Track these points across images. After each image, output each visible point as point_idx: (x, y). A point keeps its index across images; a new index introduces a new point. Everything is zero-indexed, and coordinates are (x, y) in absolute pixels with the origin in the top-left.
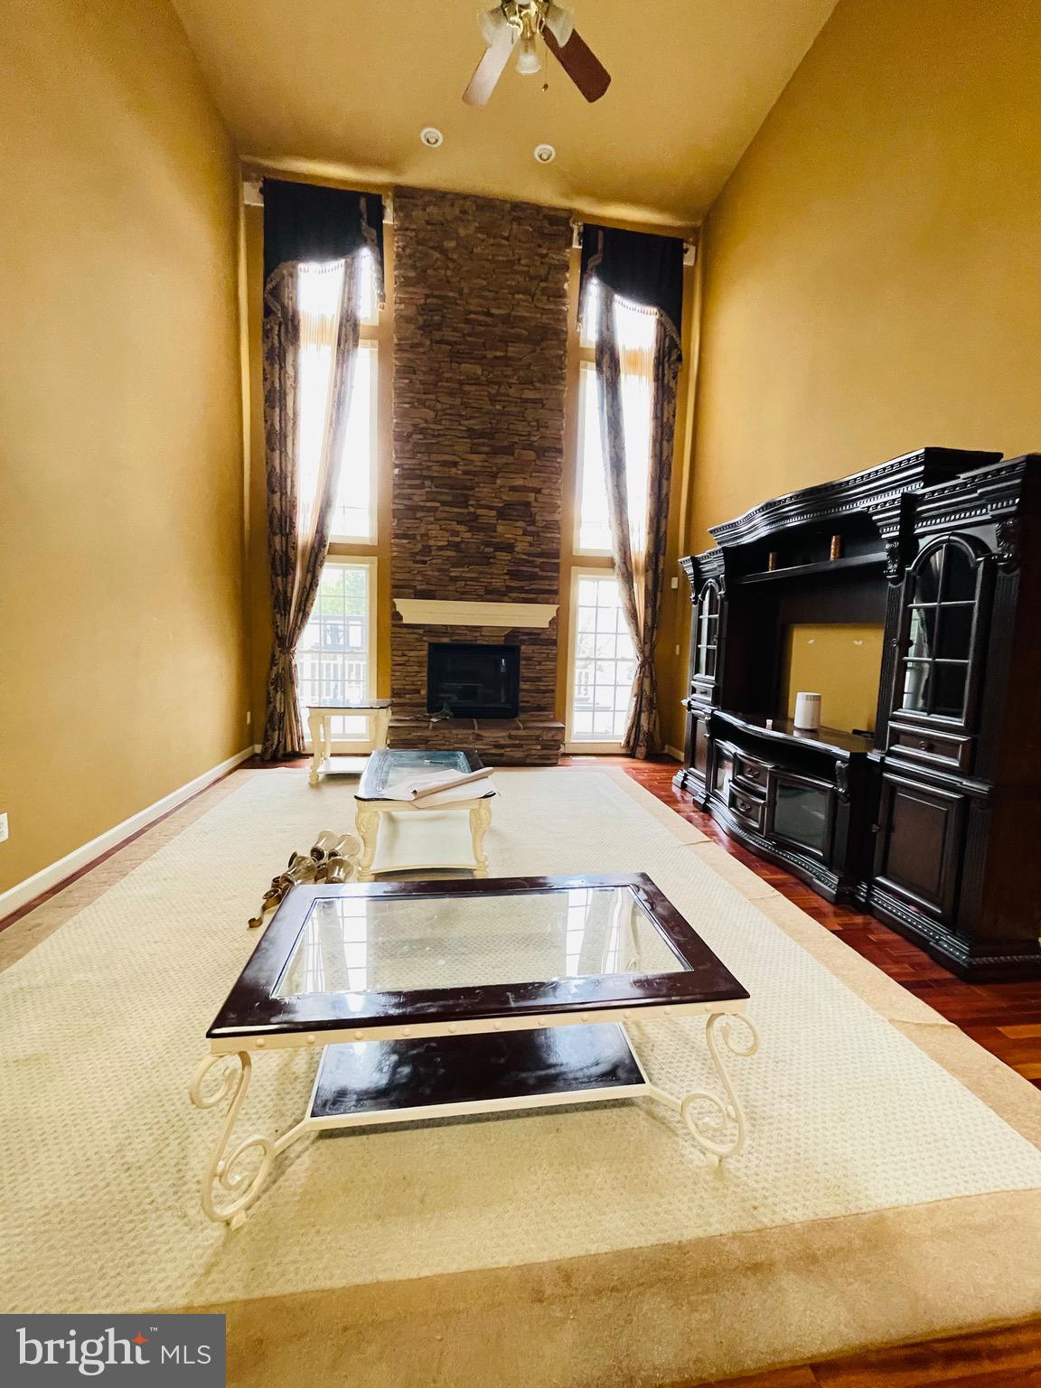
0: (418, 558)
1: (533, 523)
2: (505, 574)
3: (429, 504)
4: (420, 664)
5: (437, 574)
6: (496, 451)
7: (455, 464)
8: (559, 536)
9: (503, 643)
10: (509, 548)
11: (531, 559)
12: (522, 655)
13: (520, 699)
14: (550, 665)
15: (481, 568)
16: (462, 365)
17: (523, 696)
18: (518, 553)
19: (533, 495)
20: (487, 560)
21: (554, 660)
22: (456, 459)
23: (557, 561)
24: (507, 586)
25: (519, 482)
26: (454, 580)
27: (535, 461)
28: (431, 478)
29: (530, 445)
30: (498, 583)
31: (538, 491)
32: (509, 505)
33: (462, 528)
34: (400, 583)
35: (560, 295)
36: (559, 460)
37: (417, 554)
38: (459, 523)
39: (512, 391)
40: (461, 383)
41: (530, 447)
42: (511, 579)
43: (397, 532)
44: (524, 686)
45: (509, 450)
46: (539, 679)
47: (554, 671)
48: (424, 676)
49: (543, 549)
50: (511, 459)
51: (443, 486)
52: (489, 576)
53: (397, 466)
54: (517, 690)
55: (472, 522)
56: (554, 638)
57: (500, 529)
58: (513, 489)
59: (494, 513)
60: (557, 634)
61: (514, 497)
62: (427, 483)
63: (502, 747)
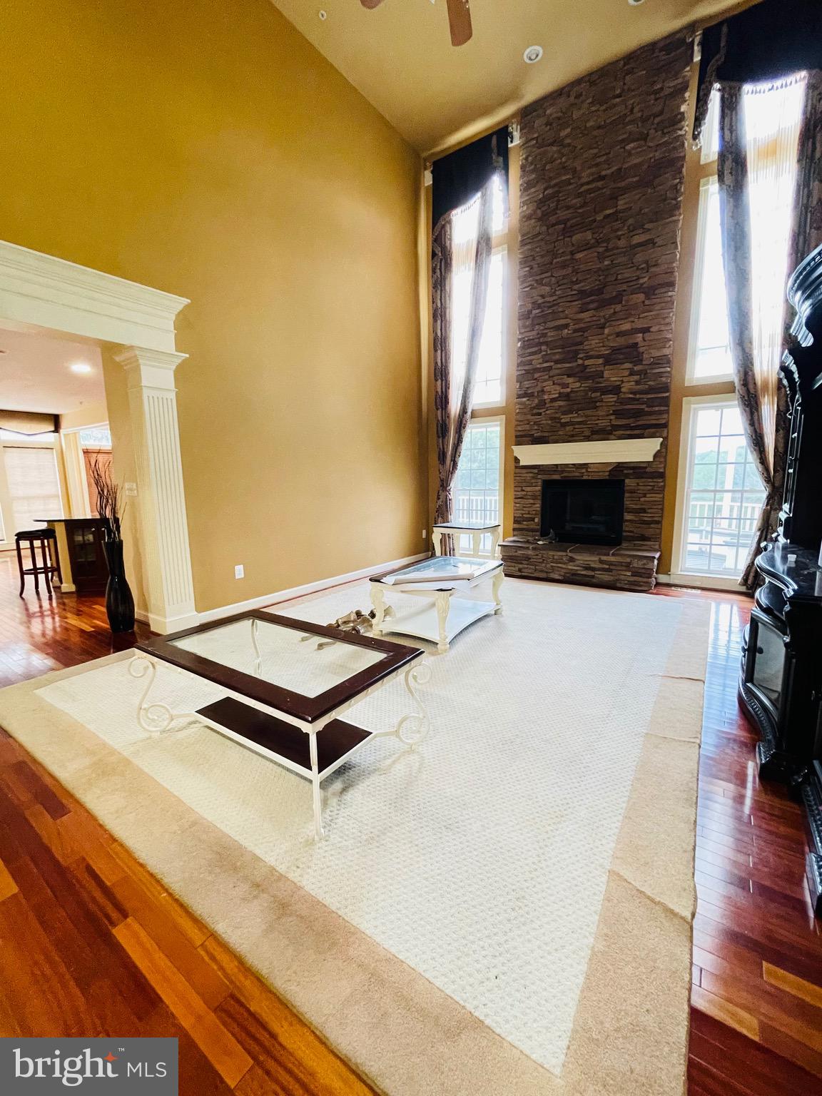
0: (535, 411)
1: (640, 361)
2: (612, 414)
3: (545, 365)
4: (534, 497)
5: (550, 422)
6: (603, 304)
7: (566, 326)
8: (669, 369)
9: (607, 478)
10: (616, 390)
11: (638, 396)
12: (626, 488)
13: (625, 528)
14: (658, 497)
15: (588, 412)
16: (574, 238)
17: (626, 526)
18: (624, 393)
19: (641, 335)
20: (593, 404)
21: (662, 490)
22: (568, 321)
23: (667, 394)
24: (612, 426)
25: (626, 326)
26: (564, 425)
27: (643, 302)
28: (546, 343)
29: (639, 288)
30: (603, 423)
31: (646, 330)
32: (615, 350)
33: (570, 380)
34: (521, 433)
36: (670, 294)
37: (534, 408)
38: (569, 376)
39: (622, 243)
40: (572, 253)
41: (641, 289)
42: (616, 418)
43: (520, 393)
44: (627, 517)
45: (618, 299)
46: (644, 511)
47: (662, 502)
48: (538, 506)
49: (650, 385)
50: (618, 308)
51: (556, 348)
52: (596, 418)
53: (519, 340)
54: (622, 520)
55: (581, 373)
56: (662, 470)
57: (606, 374)
58: (618, 334)
59: (601, 361)
60: (665, 468)
61: (621, 341)
62: (543, 348)
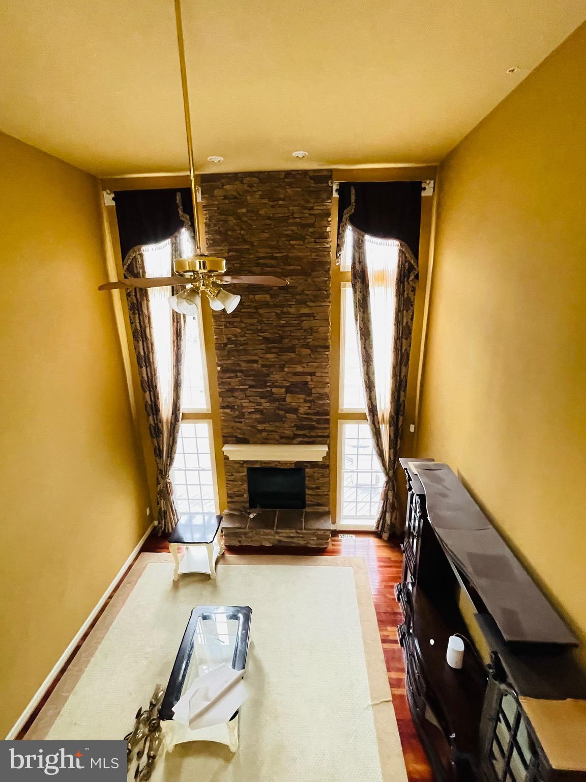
0: (237, 420)
1: (310, 394)
2: (293, 427)
3: (242, 387)
4: (242, 480)
5: (249, 428)
6: (284, 350)
7: (256, 362)
8: (328, 401)
9: (293, 467)
10: (295, 411)
11: (310, 416)
12: (306, 475)
13: (306, 499)
14: (327, 479)
15: (277, 424)
16: (256, 296)
17: (308, 498)
18: (301, 414)
19: (309, 377)
20: (281, 419)
21: (328, 476)
22: (256, 358)
23: (328, 417)
24: (294, 434)
25: (299, 369)
26: (260, 431)
27: (310, 355)
28: (241, 371)
29: (306, 345)
30: (288, 433)
31: (312, 374)
32: (293, 385)
33: (263, 401)
34: (227, 435)
35: (324, 236)
36: (327, 353)
37: (236, 417)
38: (261, 398)
39: (292, 310)
40: (256, 308)
41: (307, 346)
42: (296, 429)
43: (223, 405)
44: (308, 492)
45: (292, 349)
46: (318, 488)
47: (329, 483)
48: (245, 486)
49: (317, 410)
50: (293, 355)
51: (250, 376)
52: (283, 429)
53: (219, 365)
54: (304, 494)
55: (269, 397)
56: (328, 464)
57: (288, 399)
58: (295, 374)
59: (283, 390)
60: (329, 462)
61: (296, 379)
62: (239, 374)
63: (292, 537)
